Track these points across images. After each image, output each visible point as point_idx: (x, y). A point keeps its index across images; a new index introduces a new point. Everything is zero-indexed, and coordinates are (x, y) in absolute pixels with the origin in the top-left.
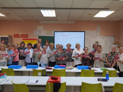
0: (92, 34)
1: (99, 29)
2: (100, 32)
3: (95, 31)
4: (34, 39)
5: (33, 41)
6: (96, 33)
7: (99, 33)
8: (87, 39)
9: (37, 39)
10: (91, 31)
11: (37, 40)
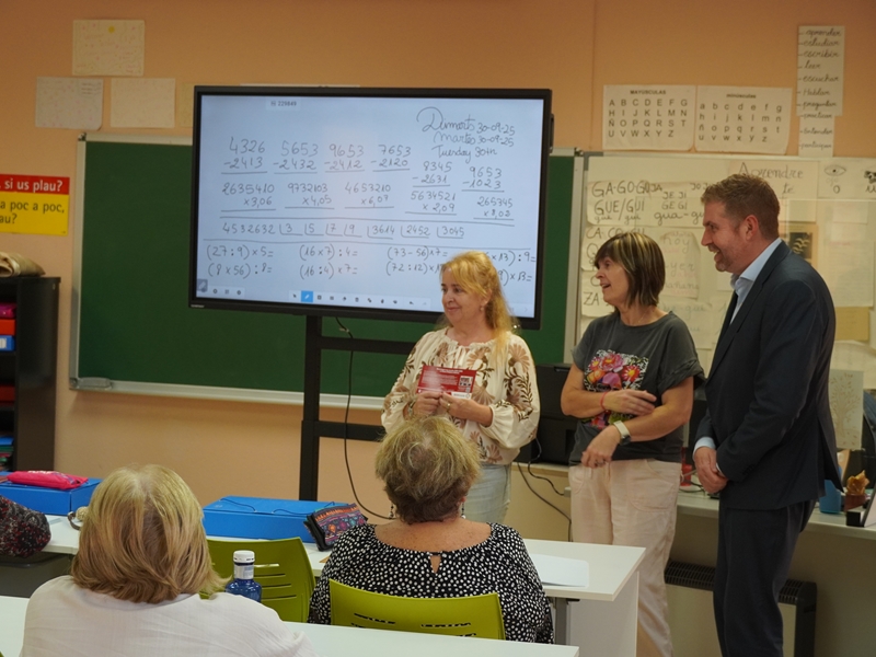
0: (733, 133)
1: (835, 66)
2: (837, 111)
3: (773, 97)
4: (33, 179)
5: (23, 206)
6: (786, 124)
7: (830, 124)
8: (658, 187)
9: (66, 181)
10: (717, 93)
11: (65, 190)
